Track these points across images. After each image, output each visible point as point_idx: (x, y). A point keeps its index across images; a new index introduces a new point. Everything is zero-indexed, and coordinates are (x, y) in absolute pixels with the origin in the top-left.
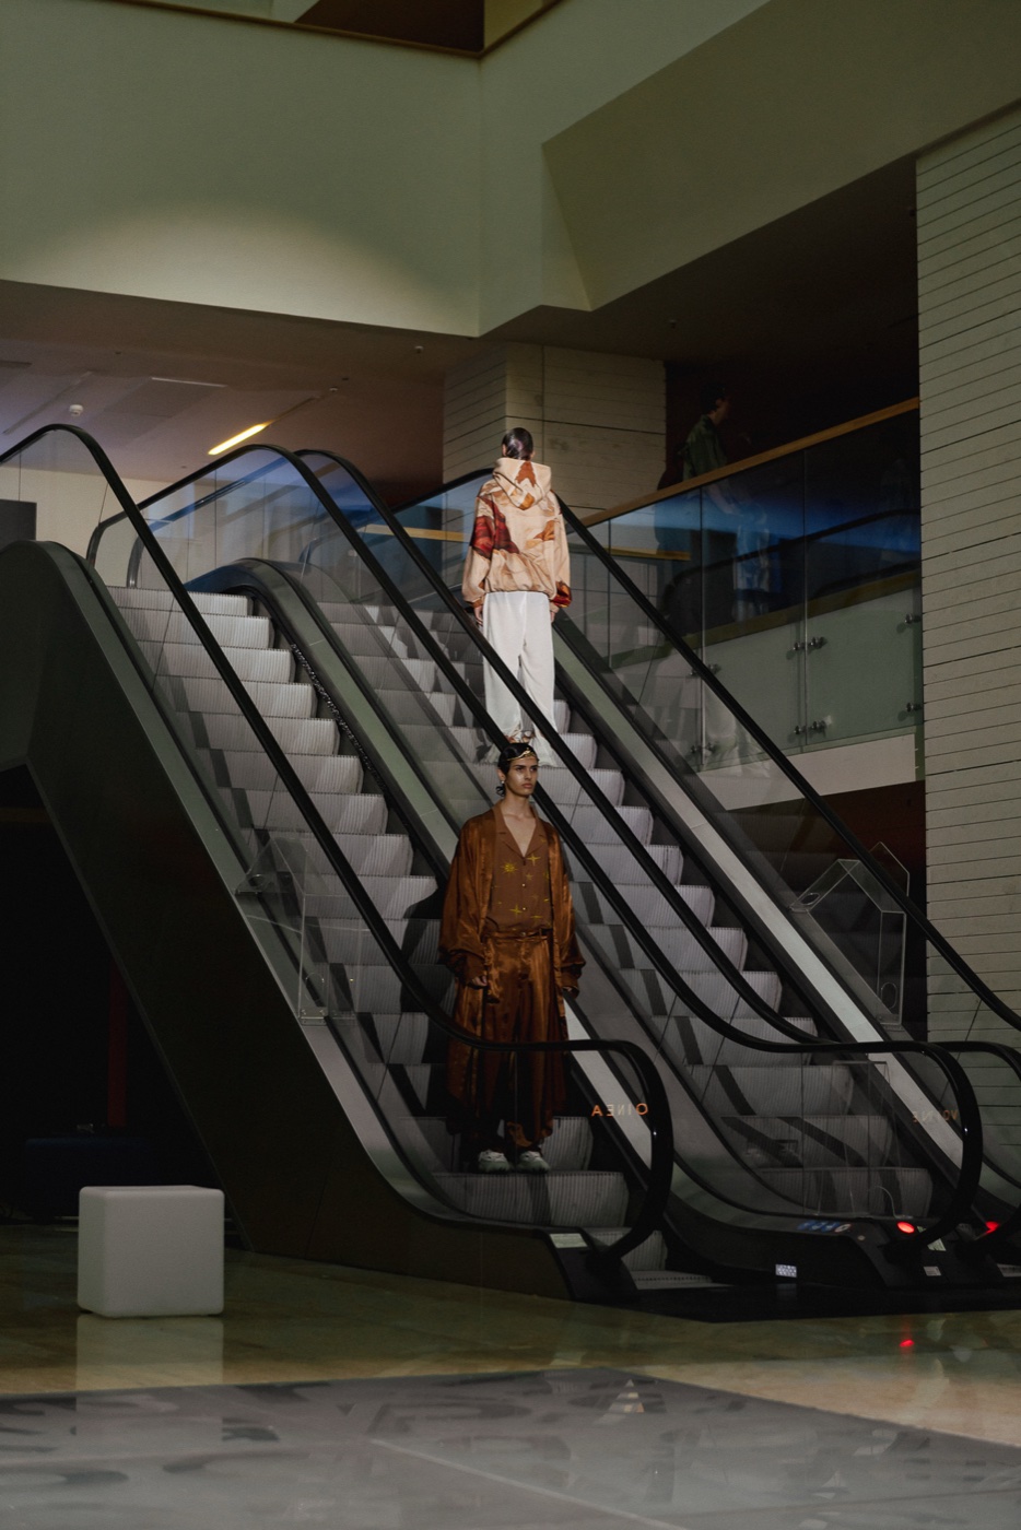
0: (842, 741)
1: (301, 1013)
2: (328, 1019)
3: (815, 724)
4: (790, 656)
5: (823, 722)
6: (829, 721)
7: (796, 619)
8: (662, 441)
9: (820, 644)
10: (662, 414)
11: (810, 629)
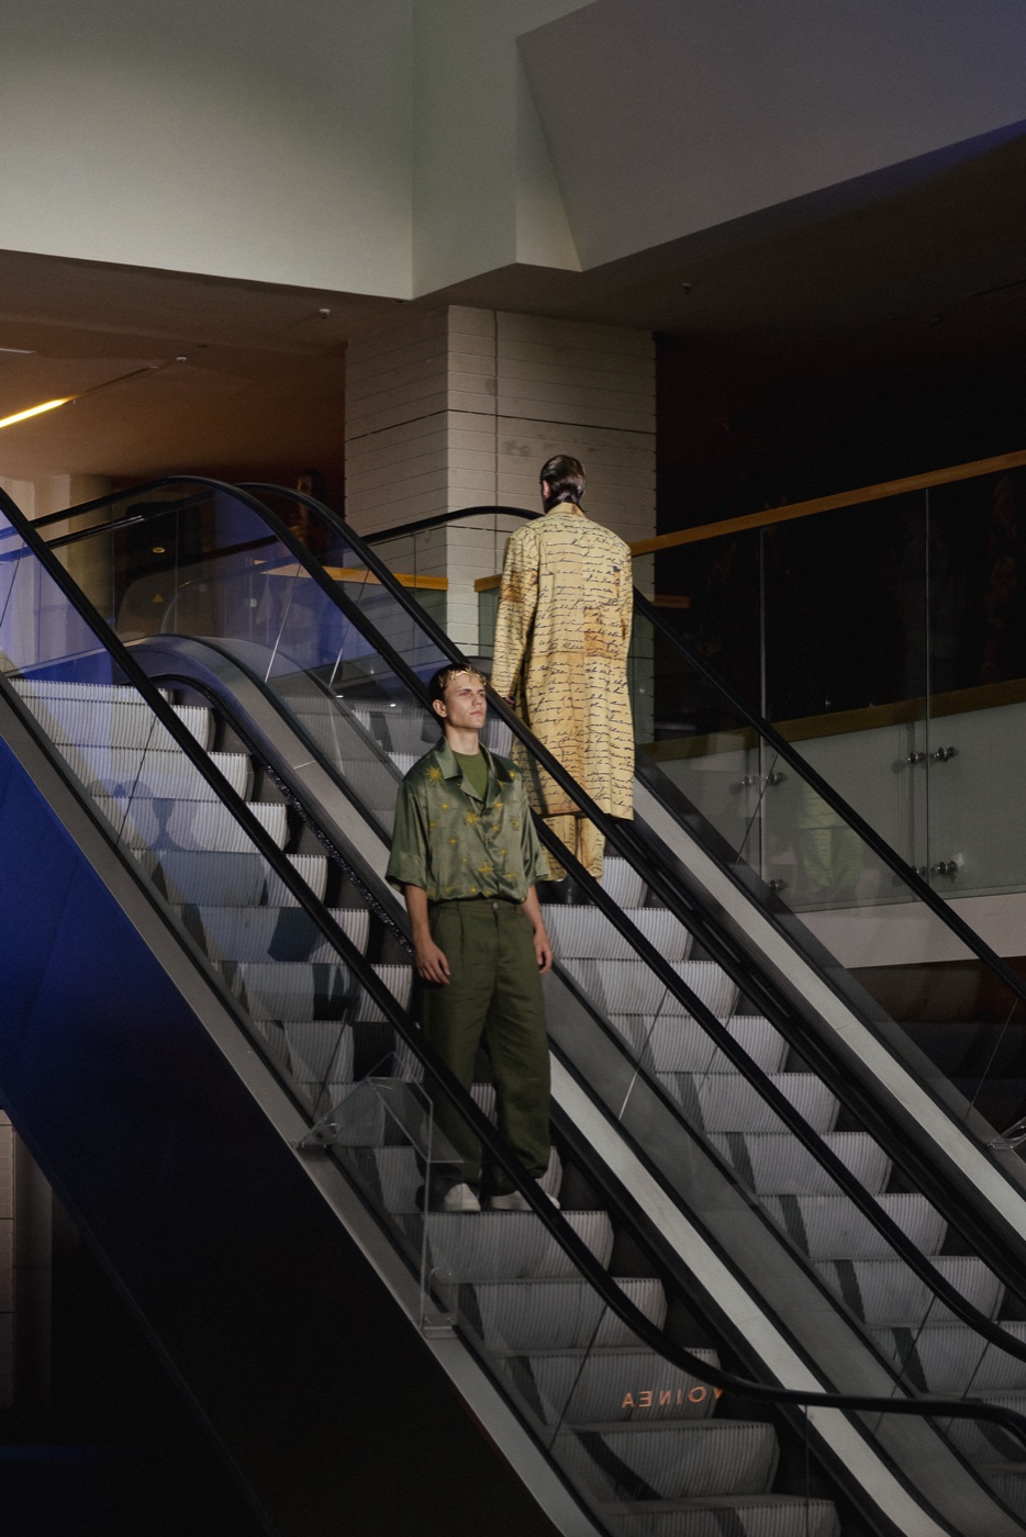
0: (980, 891)
1: (424, 1322)
2: (457, 1329)
3: (942, 865)
4: (897, 767)
5: (953, 863)
6: (960, 861)
7: (907, 718)
8: (651, 443)
9: (947, 755)
10: (651, 406)
11: (937, 733)
